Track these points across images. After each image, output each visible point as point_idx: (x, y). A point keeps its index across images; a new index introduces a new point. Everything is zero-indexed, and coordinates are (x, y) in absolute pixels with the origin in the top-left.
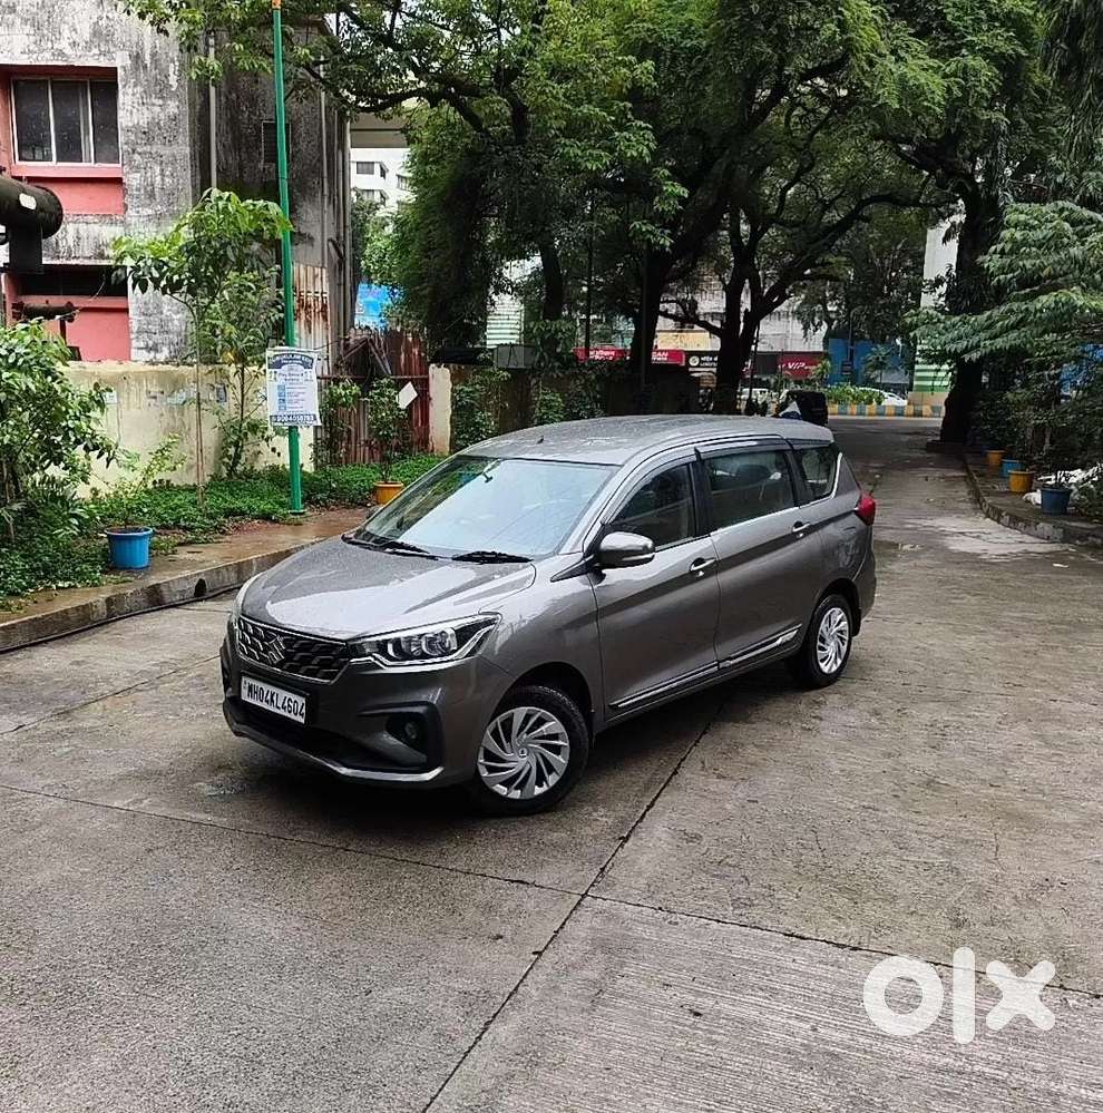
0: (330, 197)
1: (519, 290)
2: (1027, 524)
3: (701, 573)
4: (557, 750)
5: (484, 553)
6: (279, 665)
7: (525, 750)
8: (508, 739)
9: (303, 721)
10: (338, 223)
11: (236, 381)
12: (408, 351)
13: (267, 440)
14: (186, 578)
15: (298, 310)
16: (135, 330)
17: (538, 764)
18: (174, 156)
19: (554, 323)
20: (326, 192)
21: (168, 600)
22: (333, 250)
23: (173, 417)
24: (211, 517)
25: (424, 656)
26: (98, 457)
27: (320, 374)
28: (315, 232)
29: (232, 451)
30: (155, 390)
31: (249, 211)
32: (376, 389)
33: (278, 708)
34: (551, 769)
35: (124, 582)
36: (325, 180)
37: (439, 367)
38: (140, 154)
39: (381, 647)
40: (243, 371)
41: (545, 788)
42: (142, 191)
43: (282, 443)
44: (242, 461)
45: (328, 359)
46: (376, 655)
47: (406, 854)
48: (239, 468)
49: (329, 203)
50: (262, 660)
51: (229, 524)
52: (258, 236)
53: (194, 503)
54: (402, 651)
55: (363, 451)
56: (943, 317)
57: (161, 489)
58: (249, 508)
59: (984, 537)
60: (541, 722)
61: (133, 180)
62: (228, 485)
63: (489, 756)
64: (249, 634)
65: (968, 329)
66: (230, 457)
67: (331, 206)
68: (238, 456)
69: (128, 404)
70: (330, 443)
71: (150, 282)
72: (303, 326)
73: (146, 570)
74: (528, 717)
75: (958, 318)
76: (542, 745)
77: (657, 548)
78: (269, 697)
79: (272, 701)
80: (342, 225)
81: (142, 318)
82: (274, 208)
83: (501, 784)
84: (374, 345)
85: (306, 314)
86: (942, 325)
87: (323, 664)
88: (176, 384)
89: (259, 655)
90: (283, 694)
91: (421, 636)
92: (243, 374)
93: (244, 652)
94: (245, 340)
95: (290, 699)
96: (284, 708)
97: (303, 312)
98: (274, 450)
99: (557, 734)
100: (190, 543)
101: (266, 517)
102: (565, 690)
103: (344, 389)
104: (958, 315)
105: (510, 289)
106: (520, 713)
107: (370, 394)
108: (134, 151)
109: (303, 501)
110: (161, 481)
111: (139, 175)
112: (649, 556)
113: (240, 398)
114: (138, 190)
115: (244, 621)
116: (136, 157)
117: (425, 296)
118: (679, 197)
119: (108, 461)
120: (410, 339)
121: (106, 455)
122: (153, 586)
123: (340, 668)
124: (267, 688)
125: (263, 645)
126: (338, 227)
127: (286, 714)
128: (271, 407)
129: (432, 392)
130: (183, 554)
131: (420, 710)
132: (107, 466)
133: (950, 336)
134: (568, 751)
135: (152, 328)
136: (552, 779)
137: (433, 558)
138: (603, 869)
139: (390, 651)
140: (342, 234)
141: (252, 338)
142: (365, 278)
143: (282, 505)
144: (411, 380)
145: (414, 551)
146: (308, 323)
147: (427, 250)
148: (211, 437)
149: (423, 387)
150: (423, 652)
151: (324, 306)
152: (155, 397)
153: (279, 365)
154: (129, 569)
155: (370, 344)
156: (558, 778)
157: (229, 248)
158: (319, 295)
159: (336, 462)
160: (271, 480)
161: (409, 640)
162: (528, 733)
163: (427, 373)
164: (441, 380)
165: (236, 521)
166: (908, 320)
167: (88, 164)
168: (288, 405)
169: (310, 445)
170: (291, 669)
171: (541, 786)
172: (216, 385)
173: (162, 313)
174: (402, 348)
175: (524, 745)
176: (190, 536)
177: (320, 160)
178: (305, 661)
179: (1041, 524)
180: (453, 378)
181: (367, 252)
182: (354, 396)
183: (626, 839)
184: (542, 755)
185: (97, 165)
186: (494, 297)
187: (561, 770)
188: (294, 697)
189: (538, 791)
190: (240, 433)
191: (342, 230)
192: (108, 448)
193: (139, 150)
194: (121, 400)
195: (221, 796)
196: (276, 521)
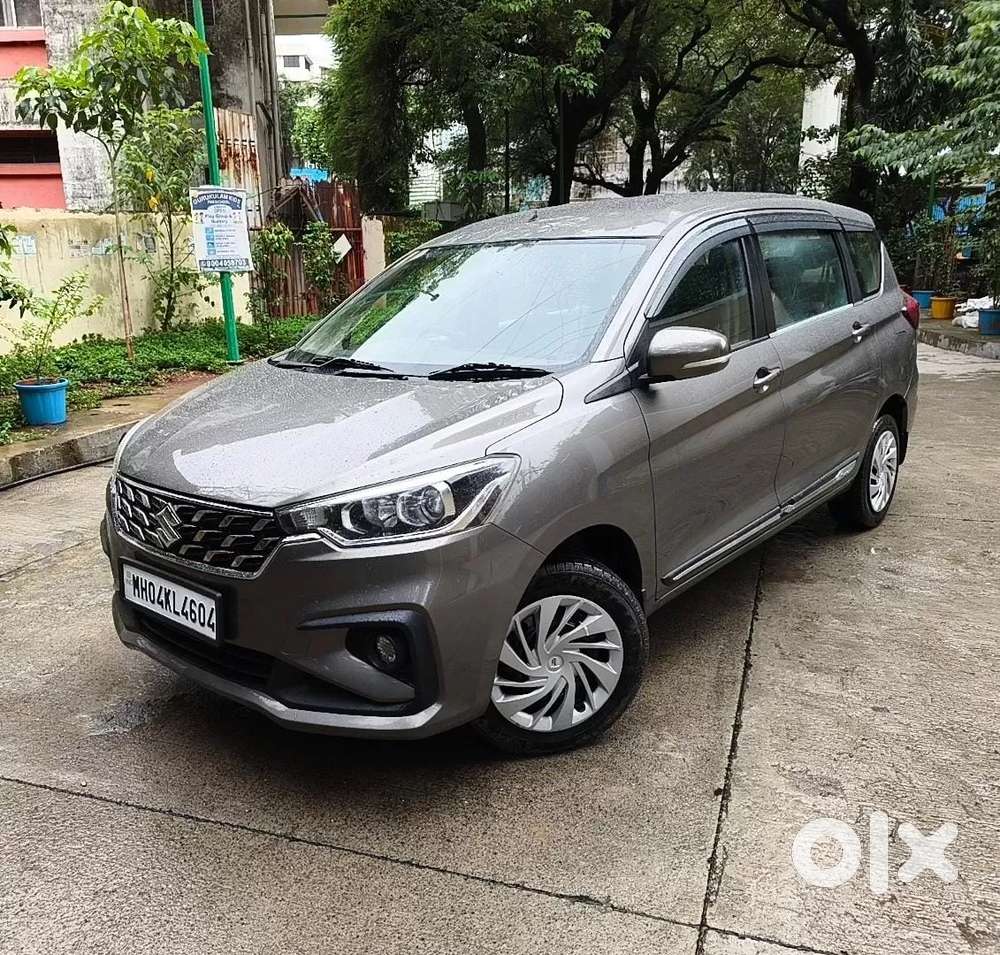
0: (255, 61)
1: (439, 159)
2: (972, 344)
3: (765, 388)
4: (603, 655)
5: (476, 366)
6: (175, 548)
7: (558, 660)
8: (533, 644)
9: (213, 636)
10: (265, 87)
11: (163, 228)
12: (340, 204)
13: (199, 290)
14: (107, 433)
15: (226, 159)
16: (70, 195)
17: (578, 678)
18: (95, 14)
19: (481, 173)
20: (251, 54)
21: (87, 456)
22: (261, 114)
23: (100, 268)
24: (141, 369)
25: (402, 528)
26: (11, 307)
27: (252, 225)
28: (243, 95)
29: (165, 303)
30: (78, 239)
31: (159, 30)
32: (310, 232)
33: (177, 614)
34: (595, 683)
35: (35, 439)
36: (250, 42)
37: (371, 219)
38: (60, 14)
39: (332, 517)
40: (169, 217)
41: (588, 712)
42: (66, 53)
43: (215, 292)
44: (176, 313)
45: (259, 210)
46: (326, 531)
47: (388, 844)
48: (174, 321)
49: (255, 66)
50: (149, 541)
51: (162, 377)
52: (171, 59)
53: (125, 356)
54: (366, 522)
55: (301, 303)
56: (887, 135)
57: (91, 344)
58: (184, 359)
59: (931, 359)
60: (580, 616)
61: (56, 41)
62: (162, 338)
63: (506, 672)
64: (129, 501)
65: (913, 145)
66: (163, 309)
67: (258, 71)
68: (171, 308)
69: (49, 253)
70: (266, 291)
71: (59, 118)
72: (232, 174)
73: (64, 425)
74: (561, 611)
75: (903, 135)
76: (583, 651)
77: (733, 347)
78: (163, 598)
79: (168, 602)
80: (269, 90)
81: (76, 182)
82: (187, 27)
83: (525, 711)
84: (306, 195)
85: (235, 163)
86: (887, 143)
87: (240, 547)
88: (100, 233)
89: (145, 533)
90: (181, 594)
91: (394, 497)
92: (170, 222)
93: (124, 528)
94: (169, 182)
95: (192, 601)
96: (185, 614)
97: (231, 161)
98: (207, 299)
99: (603, 634)
100: (118, 396)
101: (202, 368)
102: (609, 564)
103: (277, 233)
104: (903, 132)
105: (430, 158)
106: (549, 605)
107: (304, 237)
108: (54, 10)
109: (241, 352)
110: (91, 336)
111: (61, 35)
112: (722, 359)
113: (168, 246)
114: (62, 51)
115: (123, 482)
116: (58, 17)
117: (352, 159)
118: (602, 39)
119: (22, 311)
120: (342, 191)
121: (19, 303)
122: (68, 443)
123: (266, 552)
124: (159, 583)
125: (149, 517)
126: (266, 92)
127: (188, 623)
128: (201, 252)
129: (366, 245)
130: (108, 408)
131: (400, 616)
132: (21, 316)
133: (896, 153)
134: (621, 656)
135: (88, 193)
136: (598, 698)
137: (400, 377)
138: (712, 861)
139: (347, 523)
140: (270, 99)
141: (175, 178)
142: (296, 162)
143: (219, 355)
144: (345, 232)
145: (371, 371)
146: (237, 171)
147: (353, 114)
148: (139, 289)
149: (356, 238)
150: (400, 521)
151: (253, 155)
152: (78, 247)
153: (204, 206)
154: (43, 425)
155: (301, 194)
156: (606, 697)
157: (139, 71)
158: (247, 143)
159: (273, 311)
160: (207, 331)
161: (375, 503)
162: (561, 634)
163: (360, 226)
164: (373, 231)
165: (170, 373)
166: (852, 140)
167: (10, 28)
168: (217, 249)
169: (245, 294)
170: (191, 555)
171: (580, 708)
172: (143, 235)
173: (95, 177)
174: (335, 199)
175: (558, 652)
176: (117, 389)
177: (244, 21)
178: (211, 542)
179: (989, 343)
180: (386, 229)
181: (296, 127)
182: (286, 241)
183: (724, 793)
184: (583, 665)
185: (20, 28)
186: (416, 166)
187: (611, 685)
188: (199, 599)
189: (578, 717)
190: (172, 284)
191: (269, 94)
192: (22, 297)
193: (60, 10)
194: (41, 249)
195: (107, 737)
196: (211, 372)
